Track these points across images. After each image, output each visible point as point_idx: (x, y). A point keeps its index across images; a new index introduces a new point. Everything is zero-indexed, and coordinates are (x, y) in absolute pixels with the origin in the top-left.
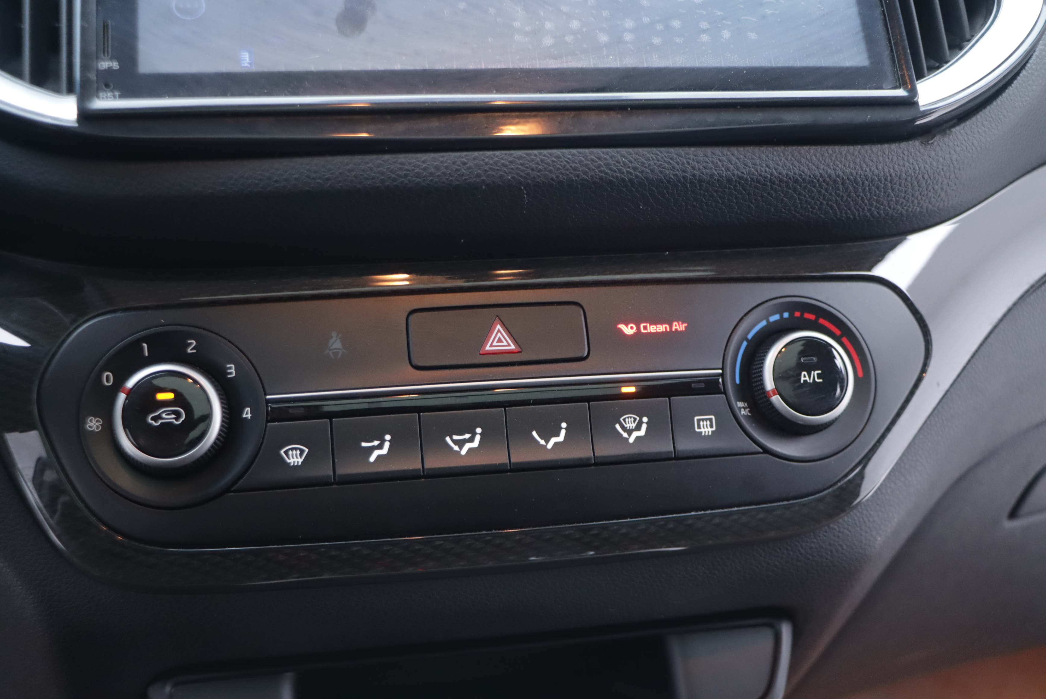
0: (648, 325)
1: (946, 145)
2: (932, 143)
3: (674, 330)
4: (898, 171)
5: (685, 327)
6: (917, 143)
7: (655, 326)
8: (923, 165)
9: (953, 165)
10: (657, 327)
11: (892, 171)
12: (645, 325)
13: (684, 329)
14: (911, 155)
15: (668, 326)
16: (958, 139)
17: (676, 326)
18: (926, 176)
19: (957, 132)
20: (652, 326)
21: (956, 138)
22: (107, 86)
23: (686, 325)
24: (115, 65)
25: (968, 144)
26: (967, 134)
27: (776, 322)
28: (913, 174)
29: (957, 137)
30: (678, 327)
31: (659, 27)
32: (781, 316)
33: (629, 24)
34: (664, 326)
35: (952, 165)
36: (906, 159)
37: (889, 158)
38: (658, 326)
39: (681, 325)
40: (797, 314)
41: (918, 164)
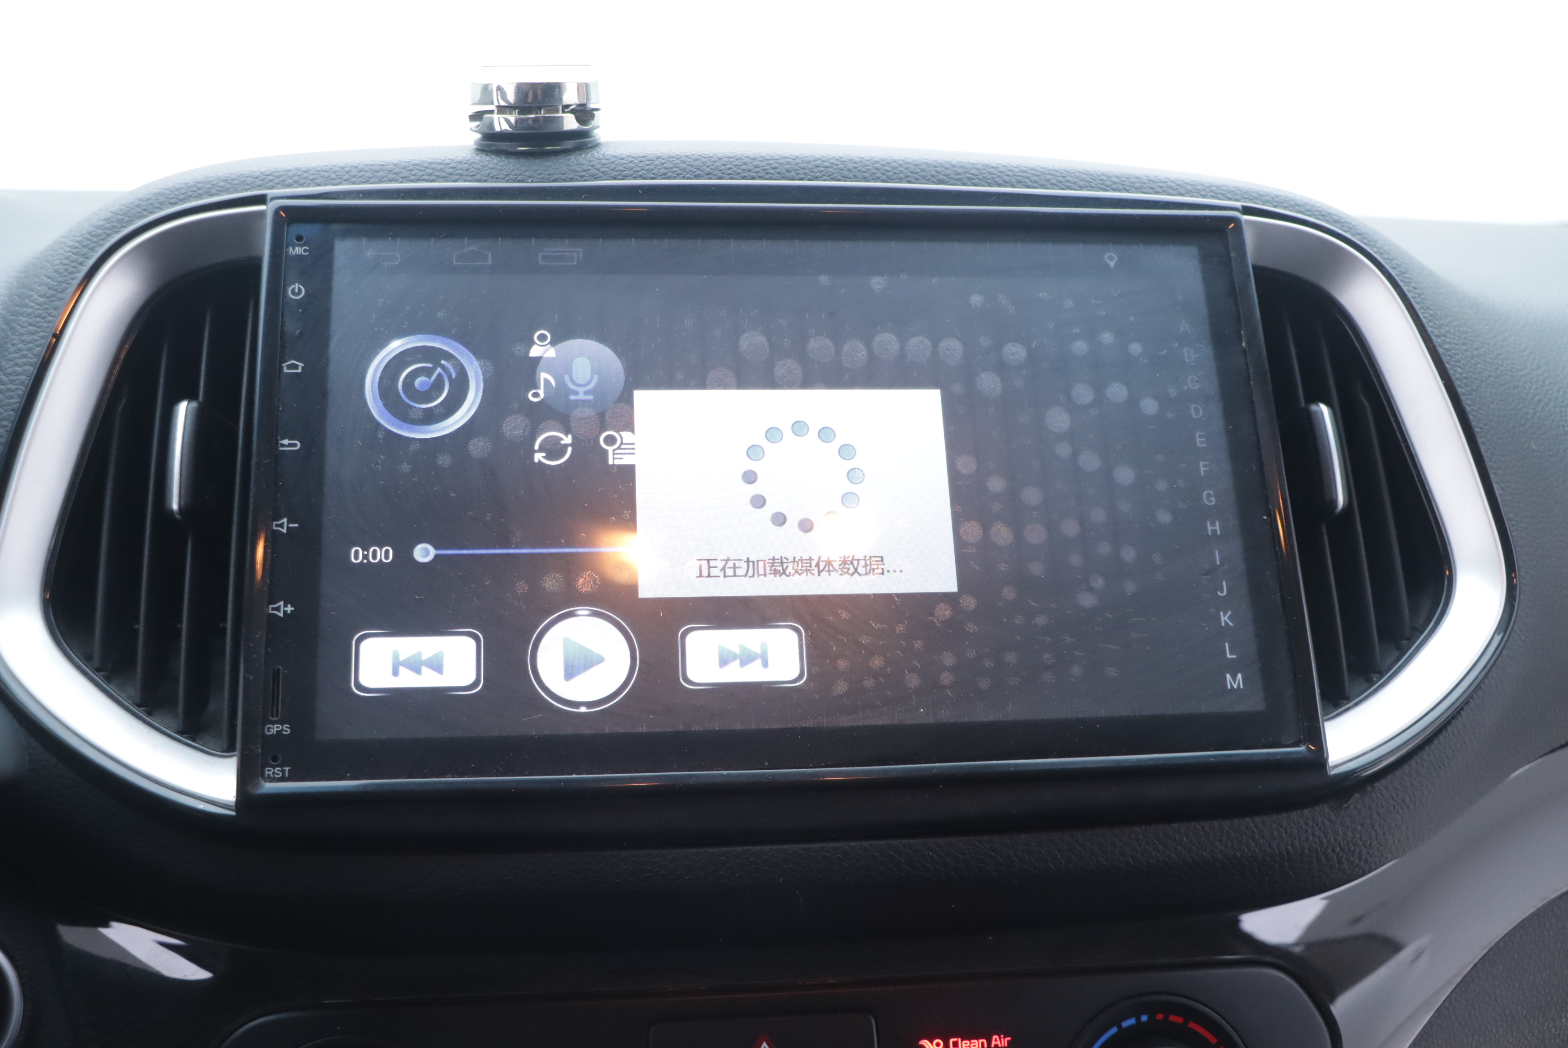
0: (960, 1039)
1: (1365, 806)
2: (1347, 807)
3: (993, 1046)
4: (1299, 847)
5: (1008, 1041)
6: (1326, 808)
7: (968, 1042)
8: (1333, 838)
9: (1375, 831)
10: (971, 1043)
11: (1290, 848)
12: (956, 1039)
13: (1006, 1045)
14: (1317, 825)
15: (985, 1041)
16: (1383, 797)
17: (996, 1040)
18: (1338, 849)
19: (1382, 788)
20: (964, 1042)
21: (1380, 797)
22: (275, 759)
23: (1010, 1039)
24: (286, 729)
25: (1396, 802)
26: (1395, 789)
27: (1130, 1028)
28: (1319, 849)
29: (1382, 795)
30: (998, 1042)
31: (988, 663)
32: (1138, 1019)
33: (949, 660)
34: (980, 1041)
35: (1373, 832)
36: (1310, 831)
37: (1286, 832)
38: (972, 1041)
39: (1002, 1039)
40: (1160, 1017)
41: (1326, 837)
